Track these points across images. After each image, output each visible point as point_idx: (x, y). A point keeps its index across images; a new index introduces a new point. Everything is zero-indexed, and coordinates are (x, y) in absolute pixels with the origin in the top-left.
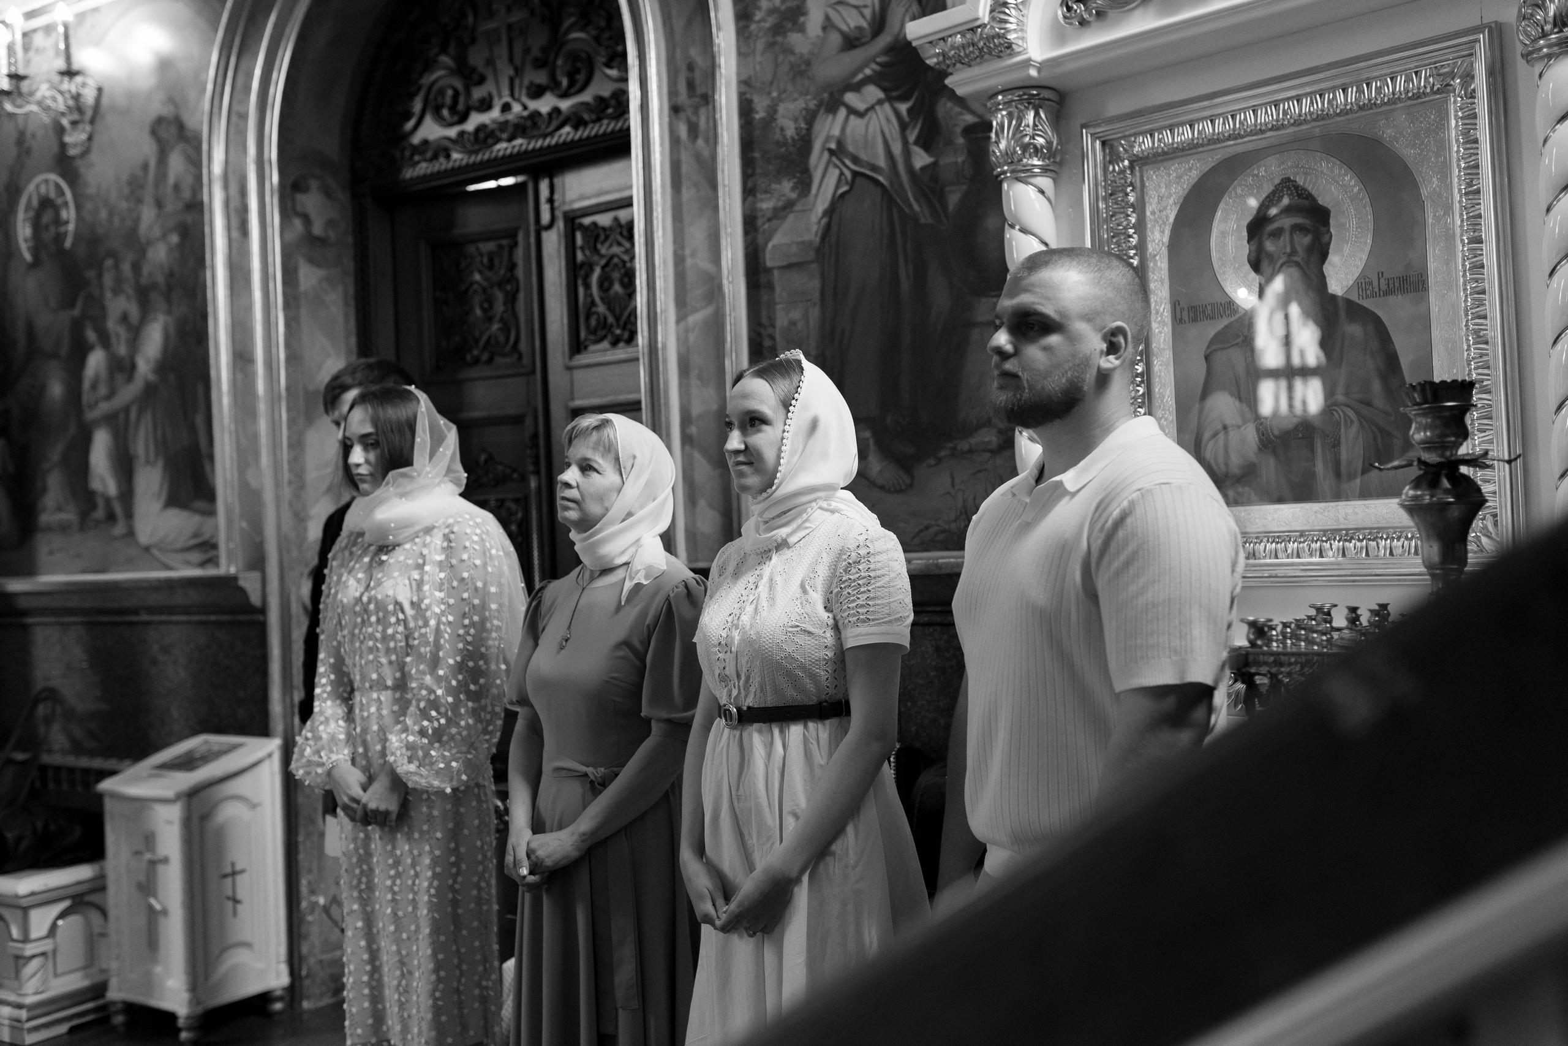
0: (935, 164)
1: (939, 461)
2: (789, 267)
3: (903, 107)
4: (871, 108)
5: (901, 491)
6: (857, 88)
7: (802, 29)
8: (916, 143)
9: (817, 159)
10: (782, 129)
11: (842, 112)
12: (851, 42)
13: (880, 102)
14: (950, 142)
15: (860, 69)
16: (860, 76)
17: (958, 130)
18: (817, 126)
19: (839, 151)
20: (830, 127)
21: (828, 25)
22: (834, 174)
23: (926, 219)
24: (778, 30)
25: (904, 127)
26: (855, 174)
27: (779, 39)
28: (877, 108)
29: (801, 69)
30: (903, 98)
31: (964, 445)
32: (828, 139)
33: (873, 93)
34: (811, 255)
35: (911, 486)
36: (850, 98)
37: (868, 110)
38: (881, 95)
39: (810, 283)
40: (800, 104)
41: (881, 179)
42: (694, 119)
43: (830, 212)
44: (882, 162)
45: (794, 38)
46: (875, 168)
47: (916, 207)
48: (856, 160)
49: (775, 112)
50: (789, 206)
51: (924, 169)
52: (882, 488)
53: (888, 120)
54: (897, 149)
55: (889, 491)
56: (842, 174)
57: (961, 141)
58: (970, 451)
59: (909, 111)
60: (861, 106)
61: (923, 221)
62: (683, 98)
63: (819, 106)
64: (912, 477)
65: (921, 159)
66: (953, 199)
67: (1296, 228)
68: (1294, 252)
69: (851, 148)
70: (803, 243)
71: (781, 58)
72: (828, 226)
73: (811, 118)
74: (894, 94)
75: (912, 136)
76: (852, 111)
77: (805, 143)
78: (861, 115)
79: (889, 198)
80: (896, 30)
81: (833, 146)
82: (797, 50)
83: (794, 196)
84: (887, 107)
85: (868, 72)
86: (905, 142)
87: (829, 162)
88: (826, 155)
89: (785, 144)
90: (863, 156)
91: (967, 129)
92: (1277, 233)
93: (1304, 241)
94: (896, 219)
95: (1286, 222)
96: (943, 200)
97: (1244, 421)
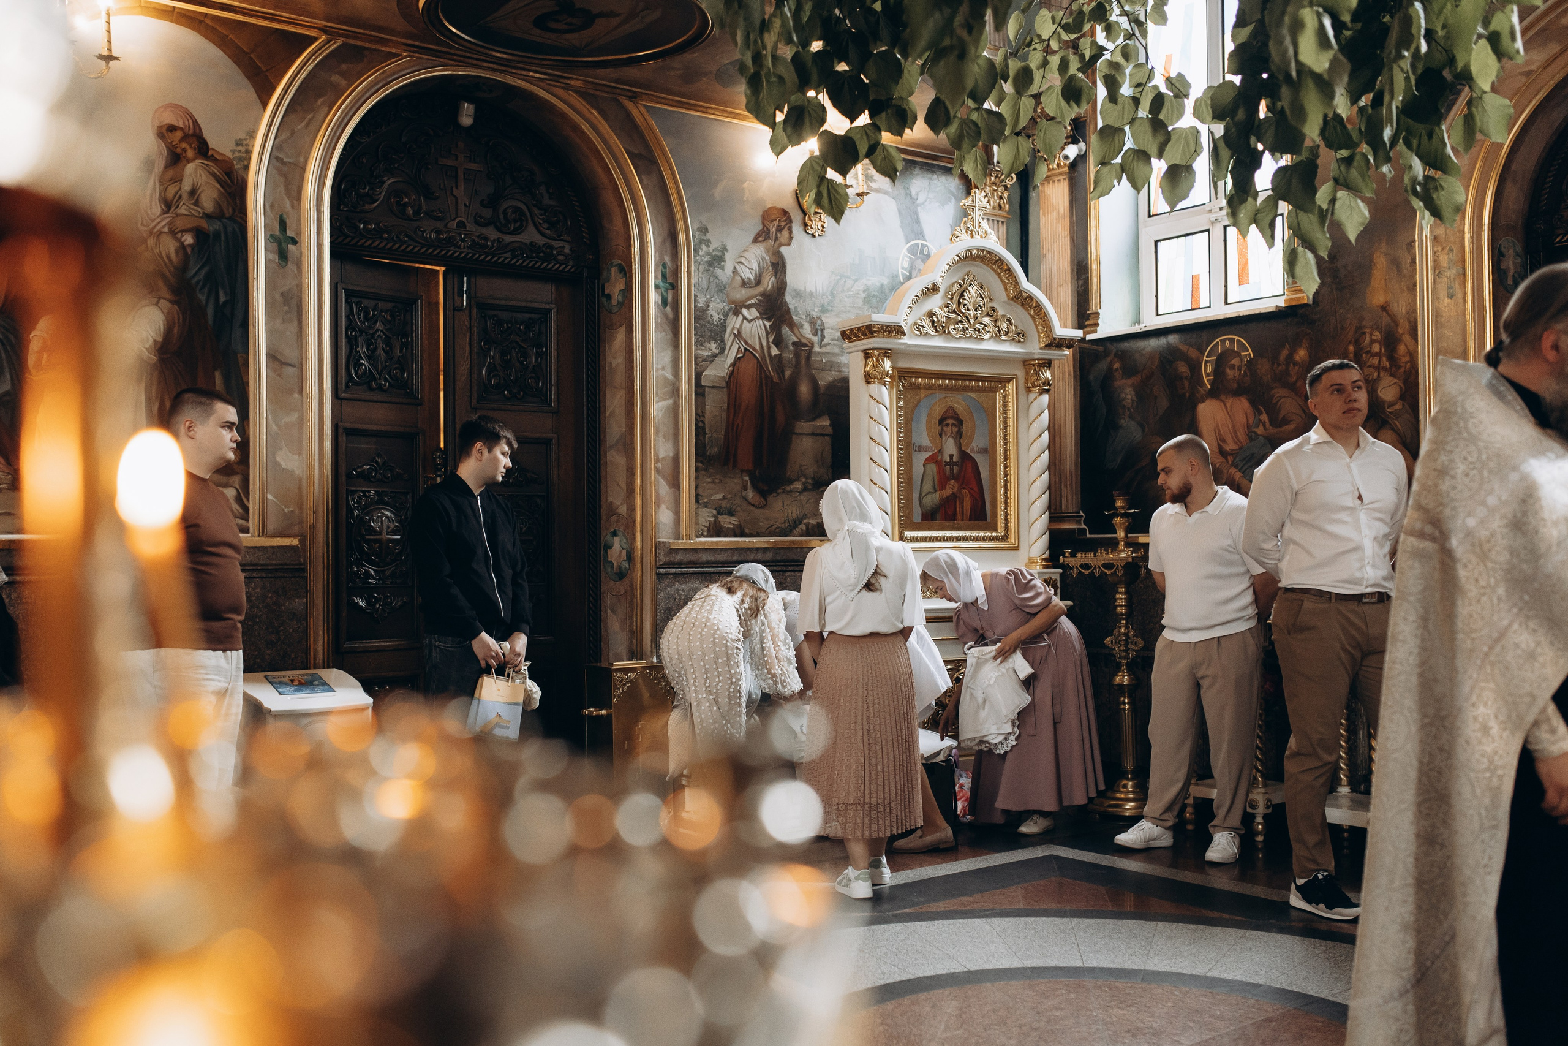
0: (780, 355)
1: (778, 494)
2: (712, 387)
3: (768, 324)
4: (754, 319)
5: (761, 507)
6: (748, 307)
7: (722, 268)
8: (773, 342)
9: (728, 337)
10: (711, 316)
11: (741, 317)
12: (744, 284)
13: (757, 318)
14: (787, 347)
15: (749, 299)
16: (749, 302)
18: (728, 321)
19: (738, 335)
20: (734, 322)
21: (735, 272)
22: (735, 347)
23: (776, 380)
24: (710, 264)
25: (767, 334)
26: (746, 349)
27: (711, 269)
28: (756, 320)
29: (721, 289)
30: (768, 319)
31: (788, 488)
32: (733, 328)
33: (754, 313)
34: (724, 384)
35: (766, 505)
36: (745, 311)
37: (752, 320)
38: (758, 314)
39: (723, 396)
40: (721, 305)
41: (757, 355)
42: (665, 295)
43: (733, 365)
44: (758, 347)
45: (718, 271)
46: (754, 349)
47: (772, 373)
48: (746, 343)
49: (709, 306)
50: (715, 356)
51: (776, 356)
52: (753, 505)
53: (761, 327)
54: (764, 343)
55: (756, 507)
56: (739, 347)
57: (791, 348)
58: (791, 491)
59: (770, 327)
60: (750, 318)
61: (774, 380)
62: (660, 282)
63: (730, 310)
64: (766, 500)
65: (775, 351)
66: (788, 373)
67: (953, 424)
68: (952, 432)
69: (744, 336)
70: (720, 377)
71: (712, 279)
72: (733, 371)
73: (726, 315)
74: (764, 317)
75: (771, 339)
76: (745, 318)
77: (723, 326)
78: (749, 321)
79: (761, 366)
80: (765, 286)
81: (736, 332)
82: (721, 278)
83: (717, 352)
84: (761, 321)
85: (753, 301)
86: (768, 341)
87: (734, 340)
88: (732, 336)
89: (713, 324)
90: (750, 342)
91: (794, 343)
92: (947, 425)
93: (955, 429)
94: (763, 376)
95: (950, 421)
96: (783, 373)
97: (936, 491)
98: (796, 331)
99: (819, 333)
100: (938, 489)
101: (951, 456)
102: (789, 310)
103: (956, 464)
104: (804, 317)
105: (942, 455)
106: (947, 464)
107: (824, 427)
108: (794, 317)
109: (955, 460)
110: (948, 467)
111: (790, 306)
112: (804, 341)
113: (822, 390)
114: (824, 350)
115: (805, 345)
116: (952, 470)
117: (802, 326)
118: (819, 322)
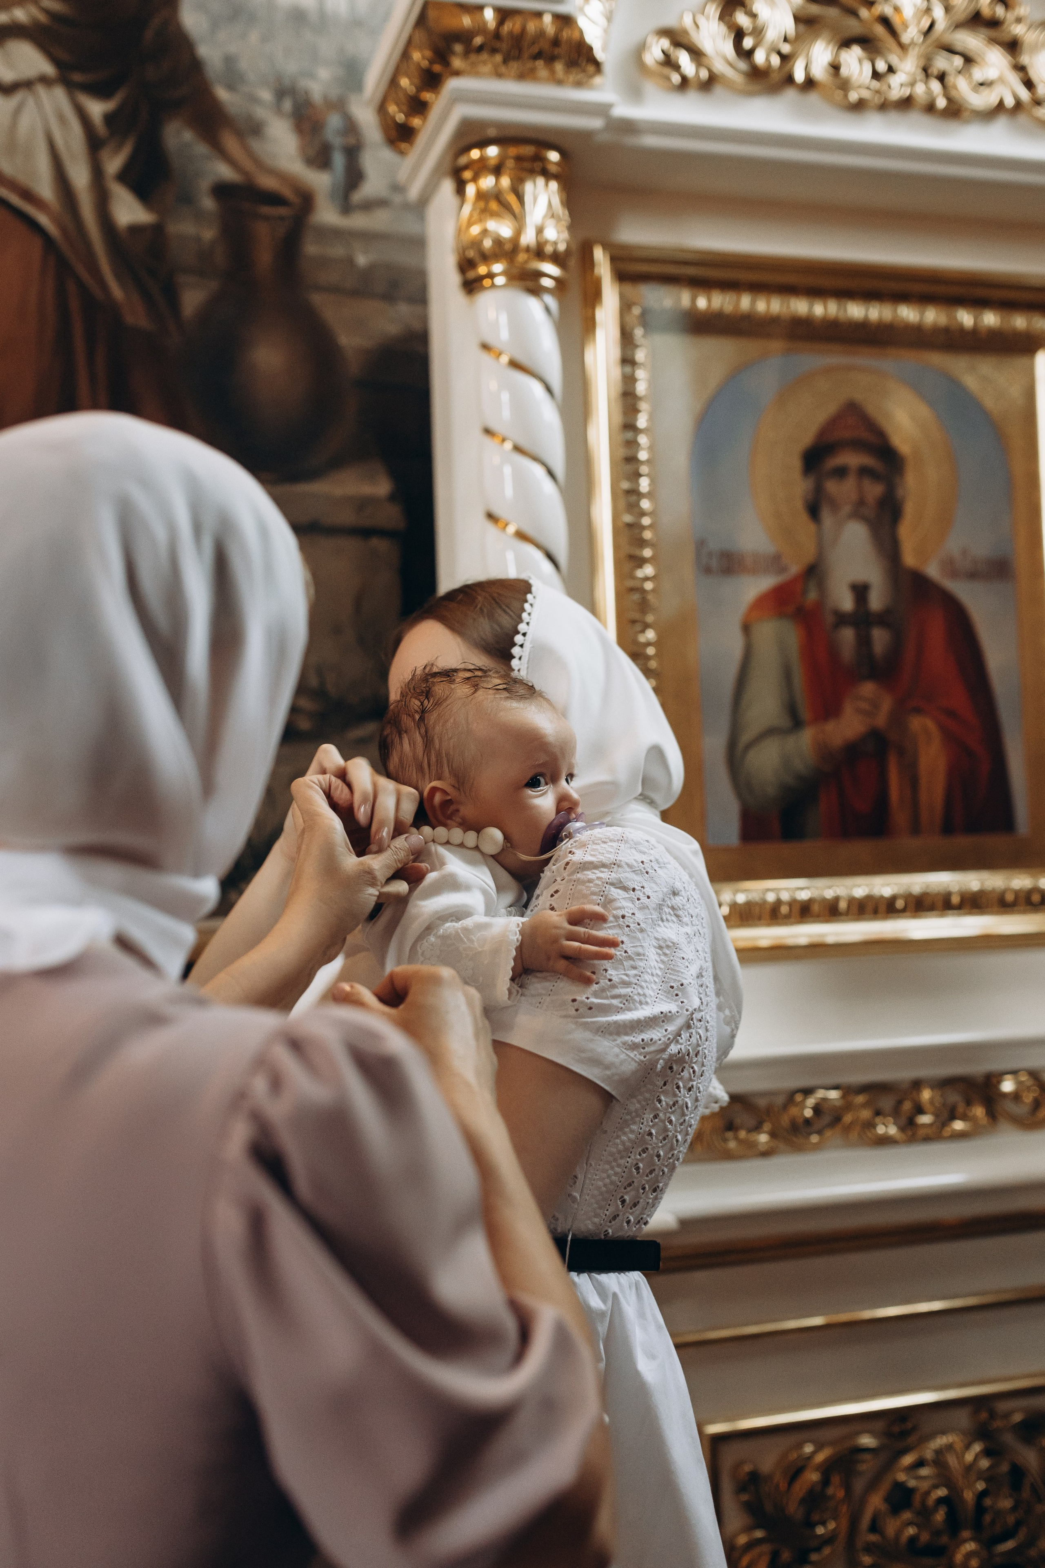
0: (158, 228)
3: (97, 109)
4: (25, 85)
6: (3, 36)
8: (123, 177)
13: (44, 80)
14: (187, 199)
17: (205, 184)
25: (95, 142)
28: (41, 90)
30: (100, 91)
33: (32, 58)
37: (18, 86)
38: (47, 68)
41: (43, 220)
44: (46, 190)
46: (28, 195)
47: (117, 291)
51: (135, 230)
53: (62, 119)
54: (81, 179)
57: (208, 203)
59: (109, 118)
61: (130, 319)
65: (129, 210)
66: (192, 298)
67: (864, 472)
68: (861, 502)
74: (77, 77)
75: (114, 164)
78: (8, 90)
79: (59, 260)
84: (60, 94)
85: (21, 16)
86: (97, 173)
90: (5, 167)
91: (222, 190)
92: (841, 472)
93: (874, 490)
94: (75, 305)
95: (852, 459)
96: (171, 295)
97: (797, 723)
98: (231, 143)
99: (339, 160)
100: (805, 713)
101: (860, 591)
102: (196, 66)
103: (883, 619)
104: (266, 95)
105: (821, 586)
106: (842, 619)
107: (363, 504)
108: (222, 94)
109: (876, 601)
110: (847, 635)
111: (204, 51)
112: (267, 182)
113: (354, 366)
114: (358, 221)
115: (275, 199)
116: (864, 641)
117: (256, 129)
118: (334, 121)
